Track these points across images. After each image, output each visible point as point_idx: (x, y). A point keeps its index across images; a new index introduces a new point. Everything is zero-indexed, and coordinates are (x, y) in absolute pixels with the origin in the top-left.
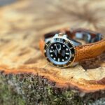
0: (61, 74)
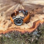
0: (21, 28)
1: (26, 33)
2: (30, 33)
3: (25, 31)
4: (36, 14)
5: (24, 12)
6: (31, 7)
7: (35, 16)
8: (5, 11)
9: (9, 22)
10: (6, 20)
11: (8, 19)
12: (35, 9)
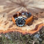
0: (23, 29)
1: (27, 34)
2: (31, 35)
3: (26, 32)
4: (40, 17)
5: (27, 14)
6: (35, 11)
7: (38, 19)
8: (7, 12)
9: (10, 23)
10: (7, 21)
11: (10, 20)
12: (39, 13)
